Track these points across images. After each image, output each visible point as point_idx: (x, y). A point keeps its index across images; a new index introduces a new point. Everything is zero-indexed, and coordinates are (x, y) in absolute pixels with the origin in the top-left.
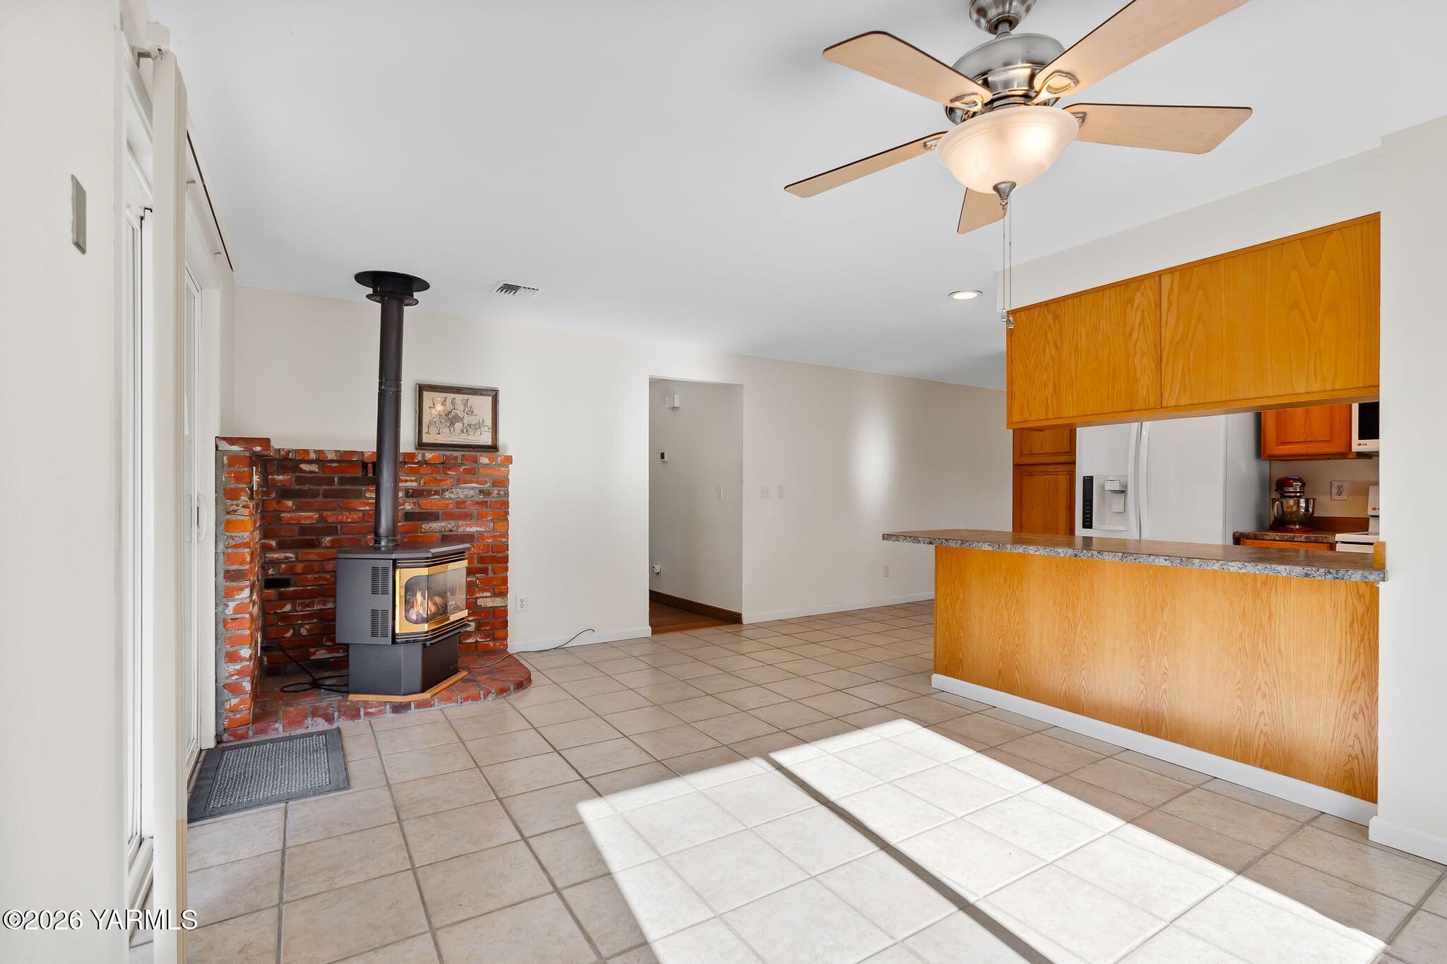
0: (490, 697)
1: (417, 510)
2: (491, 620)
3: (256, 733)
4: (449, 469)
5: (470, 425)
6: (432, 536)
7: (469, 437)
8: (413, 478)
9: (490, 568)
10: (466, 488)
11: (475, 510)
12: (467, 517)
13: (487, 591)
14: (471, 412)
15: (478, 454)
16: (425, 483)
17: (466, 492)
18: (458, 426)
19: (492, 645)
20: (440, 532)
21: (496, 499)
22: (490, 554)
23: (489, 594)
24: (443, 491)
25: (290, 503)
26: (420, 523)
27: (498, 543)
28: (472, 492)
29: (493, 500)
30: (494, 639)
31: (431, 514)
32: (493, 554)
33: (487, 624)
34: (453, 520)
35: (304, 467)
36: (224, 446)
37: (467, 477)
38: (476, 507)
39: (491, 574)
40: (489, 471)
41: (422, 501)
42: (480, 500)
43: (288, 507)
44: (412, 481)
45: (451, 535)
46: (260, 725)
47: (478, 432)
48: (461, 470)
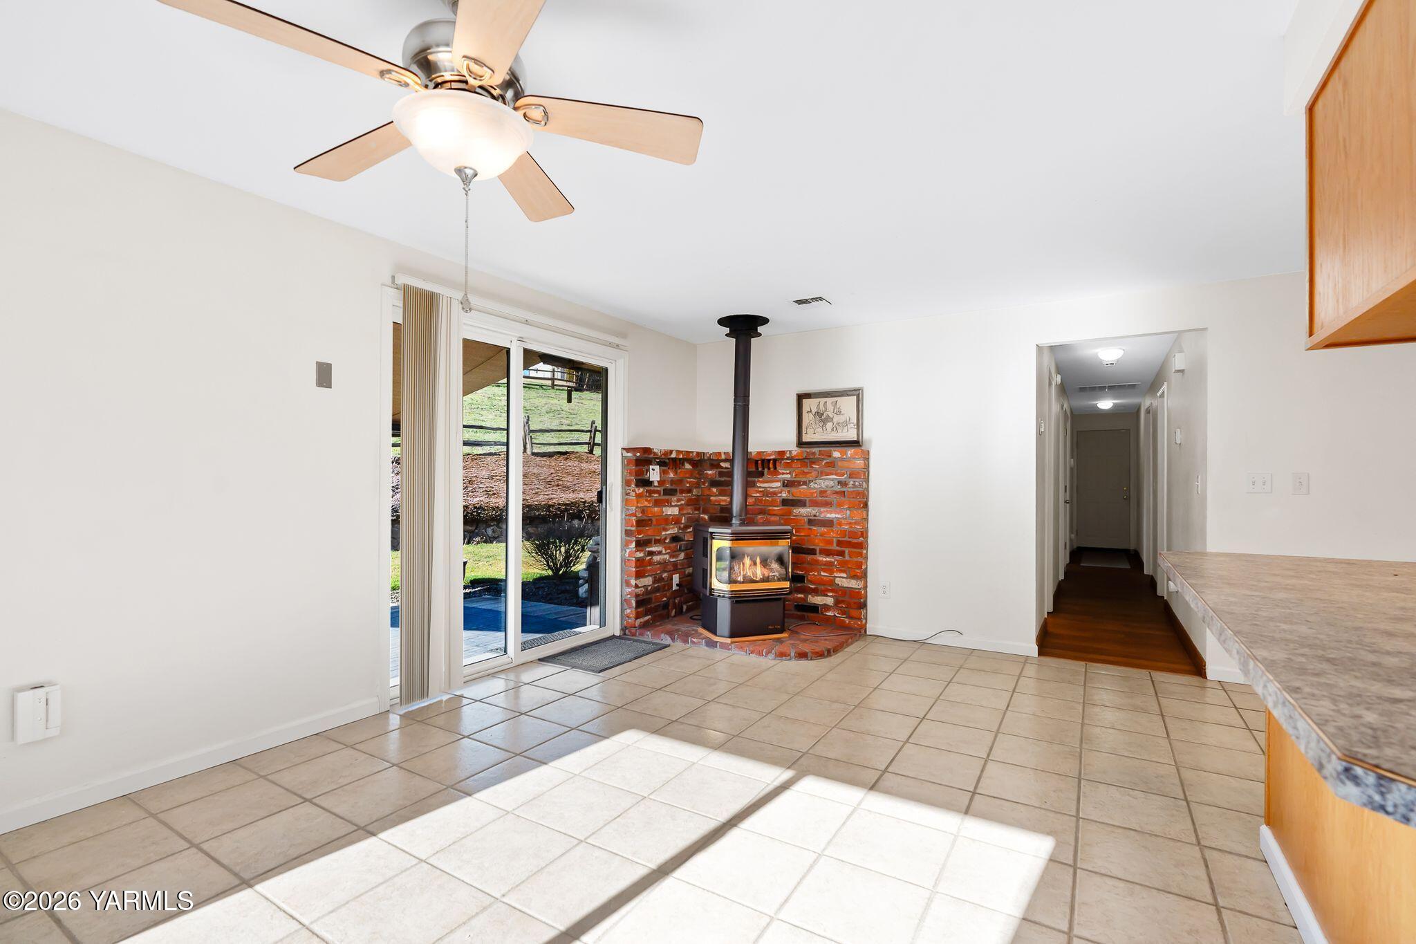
0: (771, 656)
1: (790, 498)
2: (846, 598)
3: (640, 635)
4: (814, 463)
5: (838, 424)
6: (801, 520)
7: (839, 434)
8: (788, 472)
9: (847, 552)
10: (827, 479)
11: (834, 499)
12: (827, 504)
13: (844, 572)
14: (839, 412)
15: (832, 449)
16: (796, 475)
17: (827, 483)
18: (829, 425)
19: (847, 622)
20: (807, 516)
21: (852, 490)
22: (846, 539)
23: (845, 575)
24: (809, 481)
25: (714, 490)
26: (793, 508)
27: (852, 529)
28: (832, 483)
29: (849, 490)
30: (850, 617)
31: (800, 501)
32: (850, 540)
33: (843, 602)
34: (816, 506)
35: (723, 464)
36: (626, 454)
37: (828, 470)
38: (835, 496)
39: (847, 558)
40: (846, 464)
41: (793, 490)
42: (839, 490)
43: (714, 493)
44: (787, 474)
45: (815, 520)
46: (642, 630)
47: (845, 430)
48: (823, 464)
